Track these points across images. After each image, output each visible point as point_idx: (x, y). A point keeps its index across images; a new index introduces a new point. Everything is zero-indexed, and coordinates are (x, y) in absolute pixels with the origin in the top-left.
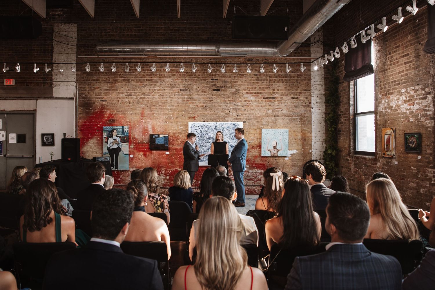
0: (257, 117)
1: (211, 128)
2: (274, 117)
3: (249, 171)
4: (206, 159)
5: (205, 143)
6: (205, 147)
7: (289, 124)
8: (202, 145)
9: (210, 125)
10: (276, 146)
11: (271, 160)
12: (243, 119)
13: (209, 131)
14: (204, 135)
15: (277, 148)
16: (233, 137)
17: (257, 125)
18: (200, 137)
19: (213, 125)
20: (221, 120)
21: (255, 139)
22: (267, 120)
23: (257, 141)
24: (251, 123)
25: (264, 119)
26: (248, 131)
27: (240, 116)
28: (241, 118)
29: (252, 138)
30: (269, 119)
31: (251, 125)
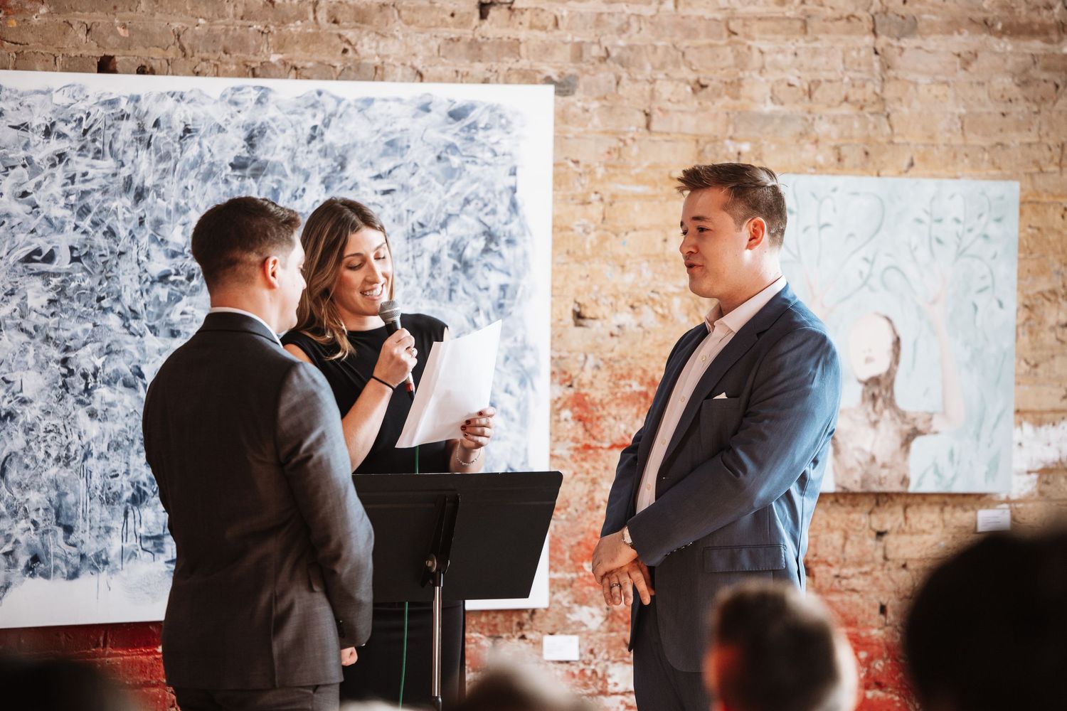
0: (691, 33)
1: (192, 151)
2: (869, 39)
3: (604, 679)
4: (132, 543)
5: (130, 345)
6: (127, 384)
7: (1018, 127)
8: (86, 359)
9: (181, 115)
10: (890, 374)
11: (837, 538)
12: (547, 50)
13: (172, 188)
14: (110, 233)
15: (901, 402)
16: (448, 263)
17: (690, 123)
18: (63, 262)
19: (219, 113)
20: (298, 55)
21: (671, 289)
22: (797, 73)
23: (688, 315)
24: (628, 99)
25: (768, 59)
26: (598, 196)
27: (510, 8)
28: (523, 34)
29: (640, 274)
30: (815, 52)
31: (633, 128)
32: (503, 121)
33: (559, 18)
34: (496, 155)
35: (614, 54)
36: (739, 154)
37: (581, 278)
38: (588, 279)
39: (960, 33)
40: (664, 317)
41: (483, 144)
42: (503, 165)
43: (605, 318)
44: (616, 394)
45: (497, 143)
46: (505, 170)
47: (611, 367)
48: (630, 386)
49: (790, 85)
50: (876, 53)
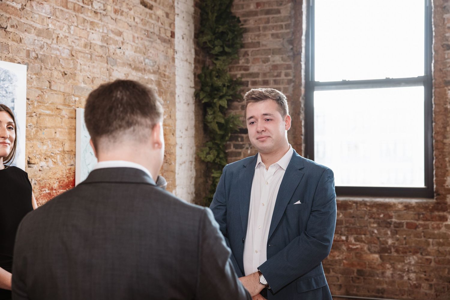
12: (18, 51)
17: (62, 88)
21: (57, 152)
22: (90, 74)
23: (62, 162)
24: (44, 76)
25: (82, 67)
26: (35, 114)
27: (5, 30)
28: (10, 43)
29: (48, 146)
30: (94, 67)
31: (46, 88)
32: (10, 78)
33: (22, 39)
34: (7, 93)
35: (39, 57)
36: (75, 101)
37: (30, 147)
38: (33, 148)
39: (126, 67)
40: (55, 163)
41: (2, 87)
42: (9, 97)
43: (38, 163)
44: (41, 194)
45: (7, 87)
46: (10, 100)
47: (39, 184)
48: (45, 190)
49: (88, 78)
50: (108, 70)
